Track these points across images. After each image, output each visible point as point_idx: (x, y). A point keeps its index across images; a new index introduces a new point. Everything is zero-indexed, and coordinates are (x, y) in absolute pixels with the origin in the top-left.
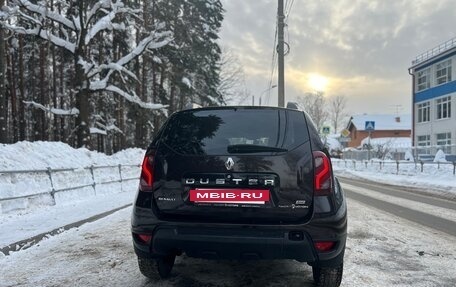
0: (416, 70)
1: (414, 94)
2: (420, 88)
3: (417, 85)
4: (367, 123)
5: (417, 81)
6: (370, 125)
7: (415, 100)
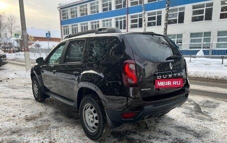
0: (61, 9)
1: (61, 21)
2: (64, 18)
3: (62, 17)
4: (47, 34)
5: (62, 15)
6: (48, 35)
7: (61, 24)
